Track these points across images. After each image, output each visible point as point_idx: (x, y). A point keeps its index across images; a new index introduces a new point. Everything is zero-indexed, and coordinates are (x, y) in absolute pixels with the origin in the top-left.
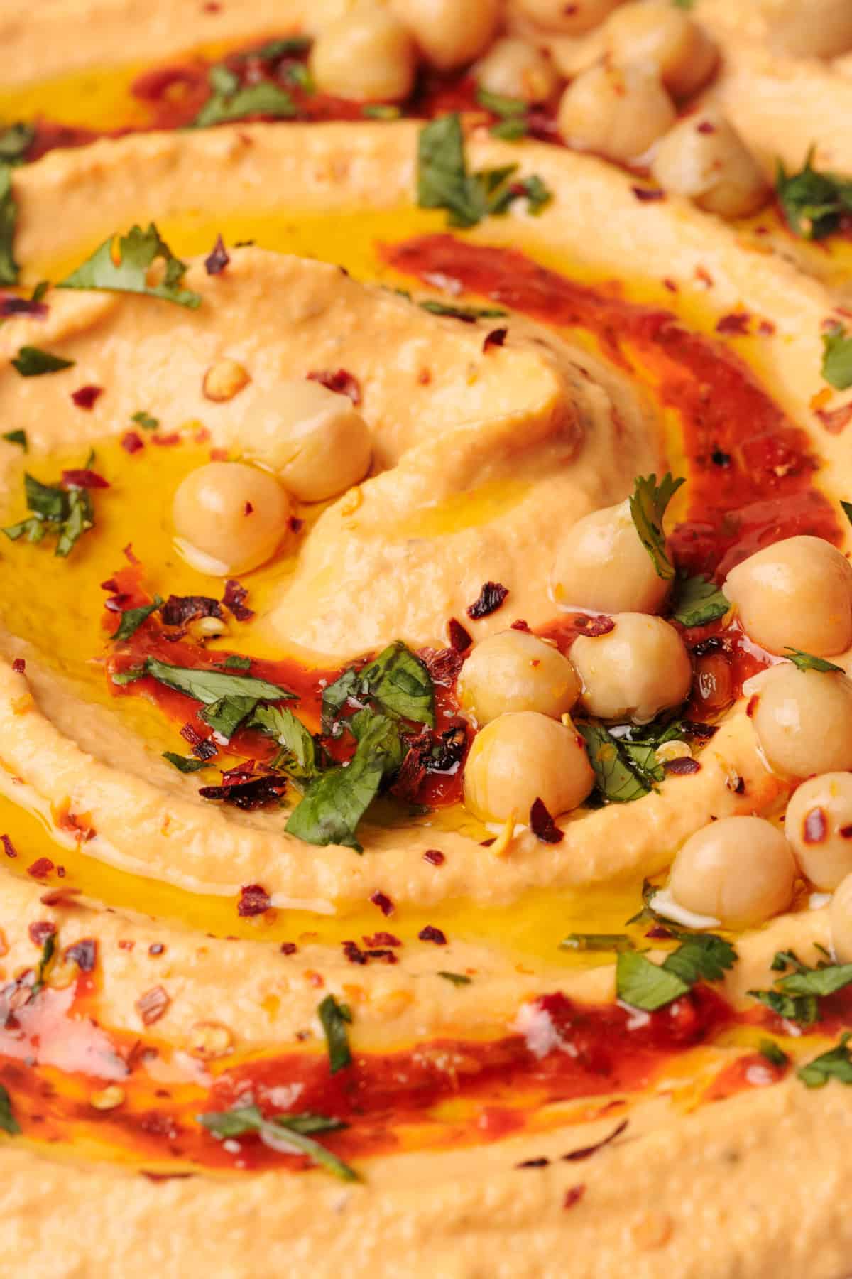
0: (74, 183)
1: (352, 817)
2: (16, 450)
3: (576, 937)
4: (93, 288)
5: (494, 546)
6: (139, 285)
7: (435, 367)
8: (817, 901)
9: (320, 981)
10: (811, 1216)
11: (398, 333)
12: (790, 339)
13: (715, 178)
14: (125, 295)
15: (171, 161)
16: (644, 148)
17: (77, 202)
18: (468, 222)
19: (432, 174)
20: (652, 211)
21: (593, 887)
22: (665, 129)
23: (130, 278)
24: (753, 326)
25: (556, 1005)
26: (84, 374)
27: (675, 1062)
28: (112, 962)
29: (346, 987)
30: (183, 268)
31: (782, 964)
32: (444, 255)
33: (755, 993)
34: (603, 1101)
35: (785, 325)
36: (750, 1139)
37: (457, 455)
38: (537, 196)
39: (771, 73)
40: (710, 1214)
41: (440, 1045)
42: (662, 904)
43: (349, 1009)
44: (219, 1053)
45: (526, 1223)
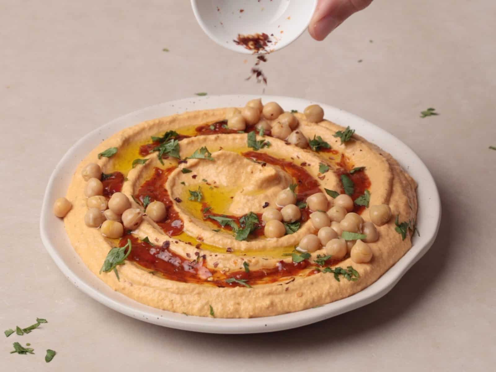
0: (189, 144)
1: (246, 236)
2: (183, 185)
3: (284, 254)
4: (195, 158)
5: (266, 196)
6: (203, 157)
7: (254, 170)
8: (324, 247)
9: (243, 259)
10: (325, 292)
11: (248, 165)
12: (313, 166)
13: (300, 141)
14: (201, 159)
15: (205, 140)
16: (286, 137)
17: (189, 147)
18: (257, 149)
19: (250, 142)
20: (288, 147)
21: (286, 247)
22: (290, 134)
23: (202, 156)
24: (307, 165)
25: (282, 262)
26: (194, 173)
27: (302, 271)
28: (208, 259)
29: (248, 260)
30: (211, 154)
31: (318, 257)
32: (253, 154)
33: (314, 261)
34: (290, 277)
35: (312, 164)
36: (315, 281)
37: (259, 182)
38: (268, 145)
39: (307, 125)
40: (309, 292)
41: (263, 269)
42: (298, 248)
43: (248, 264)
44: (227, 271)
45: (280, 293)
